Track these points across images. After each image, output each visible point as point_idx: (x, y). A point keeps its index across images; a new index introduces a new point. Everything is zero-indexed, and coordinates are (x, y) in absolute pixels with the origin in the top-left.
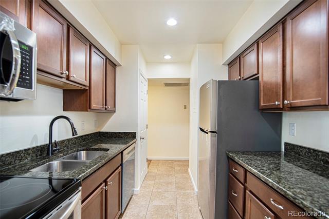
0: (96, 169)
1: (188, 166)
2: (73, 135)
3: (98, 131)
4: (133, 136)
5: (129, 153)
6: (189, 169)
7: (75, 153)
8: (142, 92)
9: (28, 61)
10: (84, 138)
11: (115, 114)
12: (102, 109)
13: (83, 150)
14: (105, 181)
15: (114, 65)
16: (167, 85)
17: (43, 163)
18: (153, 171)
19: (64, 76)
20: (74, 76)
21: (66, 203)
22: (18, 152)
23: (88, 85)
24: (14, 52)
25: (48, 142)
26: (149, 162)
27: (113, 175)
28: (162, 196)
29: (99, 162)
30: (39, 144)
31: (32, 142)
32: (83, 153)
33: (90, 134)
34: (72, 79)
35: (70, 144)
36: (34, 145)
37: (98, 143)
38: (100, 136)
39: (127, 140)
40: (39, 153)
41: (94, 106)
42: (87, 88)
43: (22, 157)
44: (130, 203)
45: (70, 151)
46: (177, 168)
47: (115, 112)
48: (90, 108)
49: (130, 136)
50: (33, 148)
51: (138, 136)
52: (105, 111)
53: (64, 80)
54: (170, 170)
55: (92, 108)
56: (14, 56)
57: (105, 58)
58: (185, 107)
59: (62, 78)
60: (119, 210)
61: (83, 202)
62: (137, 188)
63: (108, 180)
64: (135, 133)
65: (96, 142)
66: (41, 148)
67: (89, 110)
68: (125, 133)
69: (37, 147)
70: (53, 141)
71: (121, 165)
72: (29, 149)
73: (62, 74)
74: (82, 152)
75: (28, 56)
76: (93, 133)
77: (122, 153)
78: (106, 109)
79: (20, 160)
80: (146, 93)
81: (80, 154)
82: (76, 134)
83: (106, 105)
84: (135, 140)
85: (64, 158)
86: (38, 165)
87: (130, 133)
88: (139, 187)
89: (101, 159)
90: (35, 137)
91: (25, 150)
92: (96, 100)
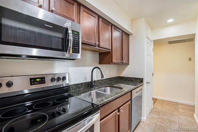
0: (111, 100)
1: (194, 111)
2: (102, 78)
3: (119, 76)
4: (141, 80)
5: (137, 92)
6: (194, 114)
7: (104, 88)
8: (148, 50)
9: (77, 40)
10: (110, 79)
11: (129, 66)
12: (120, 63)
13: (109, 86)
14: (118, 109)
15: (128, 35)
16: (170, 43)
17: (88, 91)
18: (158, 108)
19: (97, 45)
20: (102, 44)
21: (90, 118)
22: (78, 84)
23: (111, 49)
24: (70, 36)
25: (91, 81)
26: (155, 100)
27: (124, 106)
28: (165, 130)
29: (114, 96)
30: (87, 81)
31: (84, 80)
32: (108, 89)
33: (114, 78)
34: (101, 46)
35: (103, 82)
36: (85, 82)
37: (118, 83)
38: (120, 79)
39: (137, 83)
40: (87, 86)
41: (114, 61)
42: (110, 51)
43: (80, 87)
44: (138, 127)
45: (101, 86)
46: (181, 110)
47: (129, 64)
48: (112, 62)
49: (139, 80)
50: (85, 83)
51: (145, 81)
52: (122, 64)
53: (97, 47)
54: (174, 110)
55: (113, 62)
56: (70, 38)
57: (121, 31)
58: (190, 59)
59: (95, 46)
60: (129, 130)
61: (101, 120)
62: (144, 117)
63: (120, 108)
64: (143, 79)
65: (117, 83)
66: (88, 83)
67: (111, 63)
68: (135, 78)
69: (86, 82)
70: (93, 80)
71: (131, 100)
72: (83, 83)
73: (95, 44)
74: (108, 87)
75: (77, 37)
76: (116, 77)
77: (131, 91)
78: (122, 63)
79: (79, 88)
80: (152, 50)
81: (107, 89)
82: (103, 78)
83: (122, 60)
84: (142, 84)
85: (98, 90)
86: (86, 92)
87: (139, 78)
88: (145, 117)
89: (116, 94)
90: (86, 78)
91: (81, 84)
92: (116, 57)
